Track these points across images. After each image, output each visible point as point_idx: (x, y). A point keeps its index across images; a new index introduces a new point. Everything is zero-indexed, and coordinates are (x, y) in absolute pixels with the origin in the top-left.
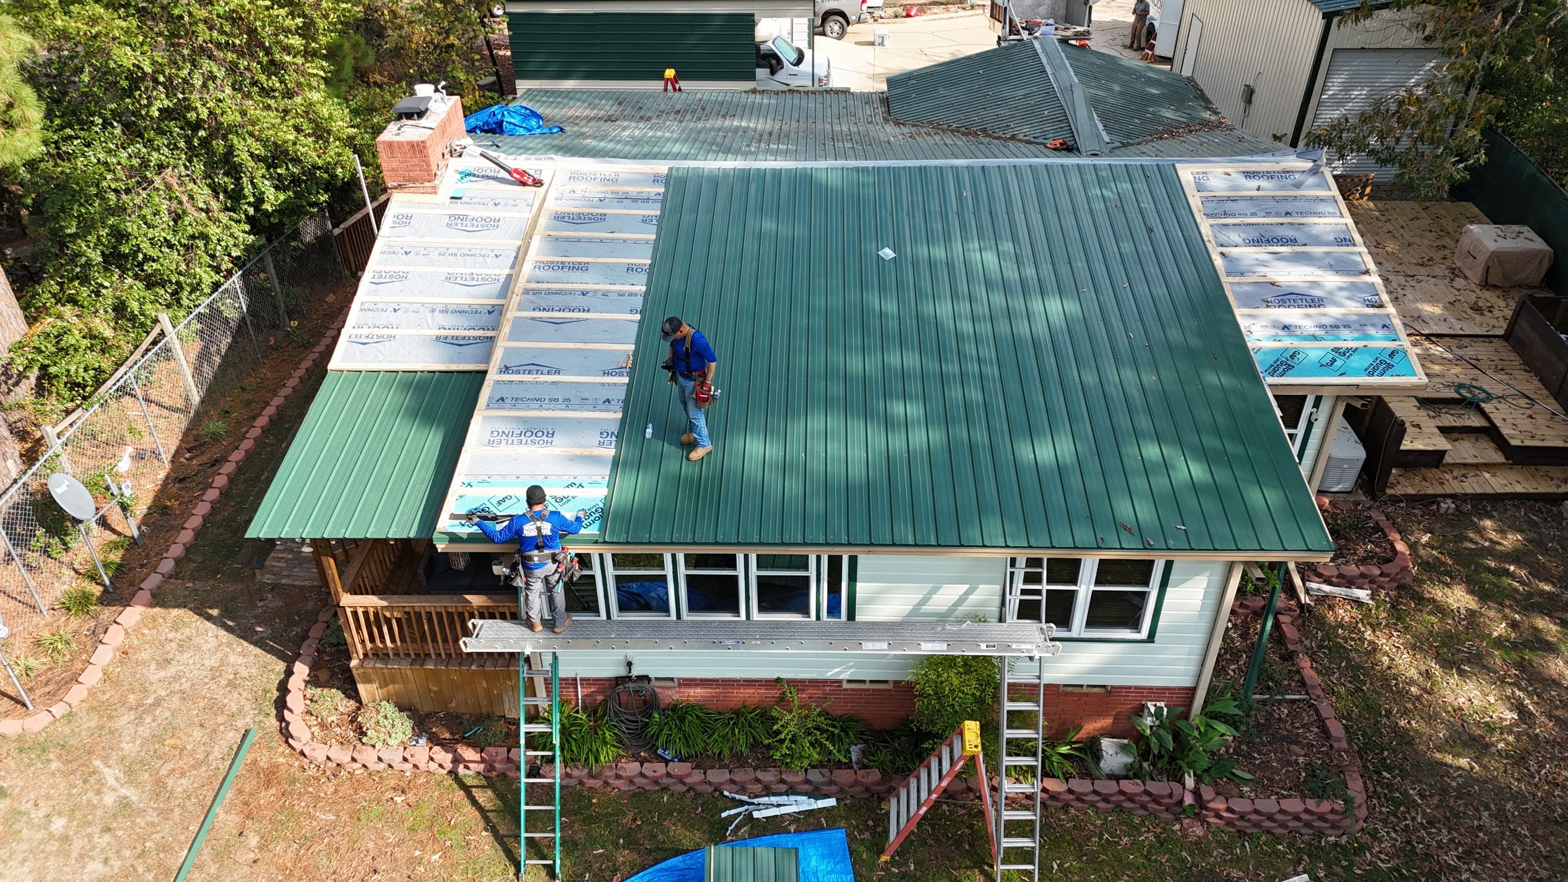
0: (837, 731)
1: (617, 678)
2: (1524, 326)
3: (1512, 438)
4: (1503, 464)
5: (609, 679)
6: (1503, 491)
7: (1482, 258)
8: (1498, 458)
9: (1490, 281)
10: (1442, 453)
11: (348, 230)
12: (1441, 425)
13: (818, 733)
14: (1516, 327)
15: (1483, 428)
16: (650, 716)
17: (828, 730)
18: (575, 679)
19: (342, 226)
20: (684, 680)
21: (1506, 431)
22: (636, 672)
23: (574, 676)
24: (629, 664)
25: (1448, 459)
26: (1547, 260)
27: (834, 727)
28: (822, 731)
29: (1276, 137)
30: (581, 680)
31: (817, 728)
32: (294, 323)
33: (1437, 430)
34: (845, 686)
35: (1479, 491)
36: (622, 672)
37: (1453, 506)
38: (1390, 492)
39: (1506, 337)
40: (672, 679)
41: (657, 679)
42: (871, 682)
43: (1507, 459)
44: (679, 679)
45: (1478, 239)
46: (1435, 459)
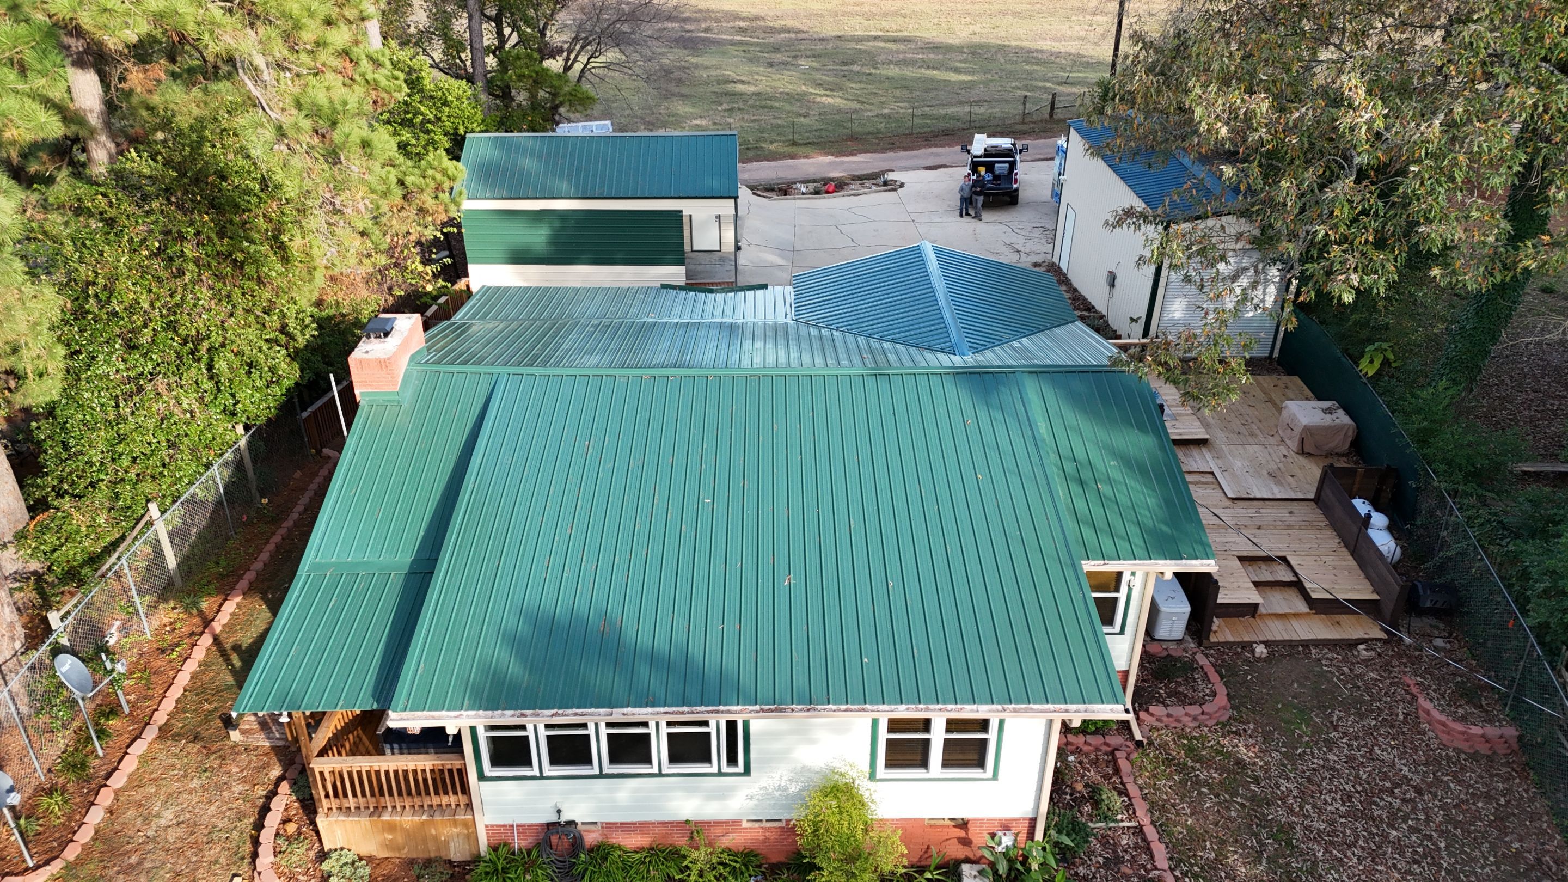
0: (738, 866)
1: (548, 825)
2: (1327, 493)
3: (1313, 591)
4: (1308, 614)
5: (542, 825)
6: (1306, 638)
7: (1298, 431)
8: (1302, 607)
9: (1306, 450)
10: (1256, 606)
11: (314, 413)
12: (1257, 579)
13: (721, 867)
14: (1323, 493)
15: (1292, 582)
16: (577, 856)
17: (730, 865)
18: (513, 826)
19: (309, 410)
20: (606, 824)
21: (1308, 586)
22: (565, 817)
23: (511, 823)
24: (559, 811)
25: (1262, 610)
26: (1350, 433)
27: (736, 862)
28: (725, 865)
29: (1132, 320)
30: (518, 826)
31: (721, 863)
32: (265, 501)
33: (1252, 585)
34: (745, 824)
35: (1287, 638)
36: (554, 819)
37: (1265, 651)
38: (1213, 639)
39: (1317, 500)
40: (596, 823)
41: (583, 823)
42: (768, 821)
43: (1311, 609)
44: (602, 823)
45: (1295, 415)
46: (1251, 610)
